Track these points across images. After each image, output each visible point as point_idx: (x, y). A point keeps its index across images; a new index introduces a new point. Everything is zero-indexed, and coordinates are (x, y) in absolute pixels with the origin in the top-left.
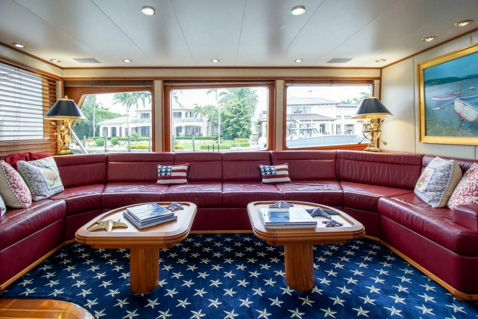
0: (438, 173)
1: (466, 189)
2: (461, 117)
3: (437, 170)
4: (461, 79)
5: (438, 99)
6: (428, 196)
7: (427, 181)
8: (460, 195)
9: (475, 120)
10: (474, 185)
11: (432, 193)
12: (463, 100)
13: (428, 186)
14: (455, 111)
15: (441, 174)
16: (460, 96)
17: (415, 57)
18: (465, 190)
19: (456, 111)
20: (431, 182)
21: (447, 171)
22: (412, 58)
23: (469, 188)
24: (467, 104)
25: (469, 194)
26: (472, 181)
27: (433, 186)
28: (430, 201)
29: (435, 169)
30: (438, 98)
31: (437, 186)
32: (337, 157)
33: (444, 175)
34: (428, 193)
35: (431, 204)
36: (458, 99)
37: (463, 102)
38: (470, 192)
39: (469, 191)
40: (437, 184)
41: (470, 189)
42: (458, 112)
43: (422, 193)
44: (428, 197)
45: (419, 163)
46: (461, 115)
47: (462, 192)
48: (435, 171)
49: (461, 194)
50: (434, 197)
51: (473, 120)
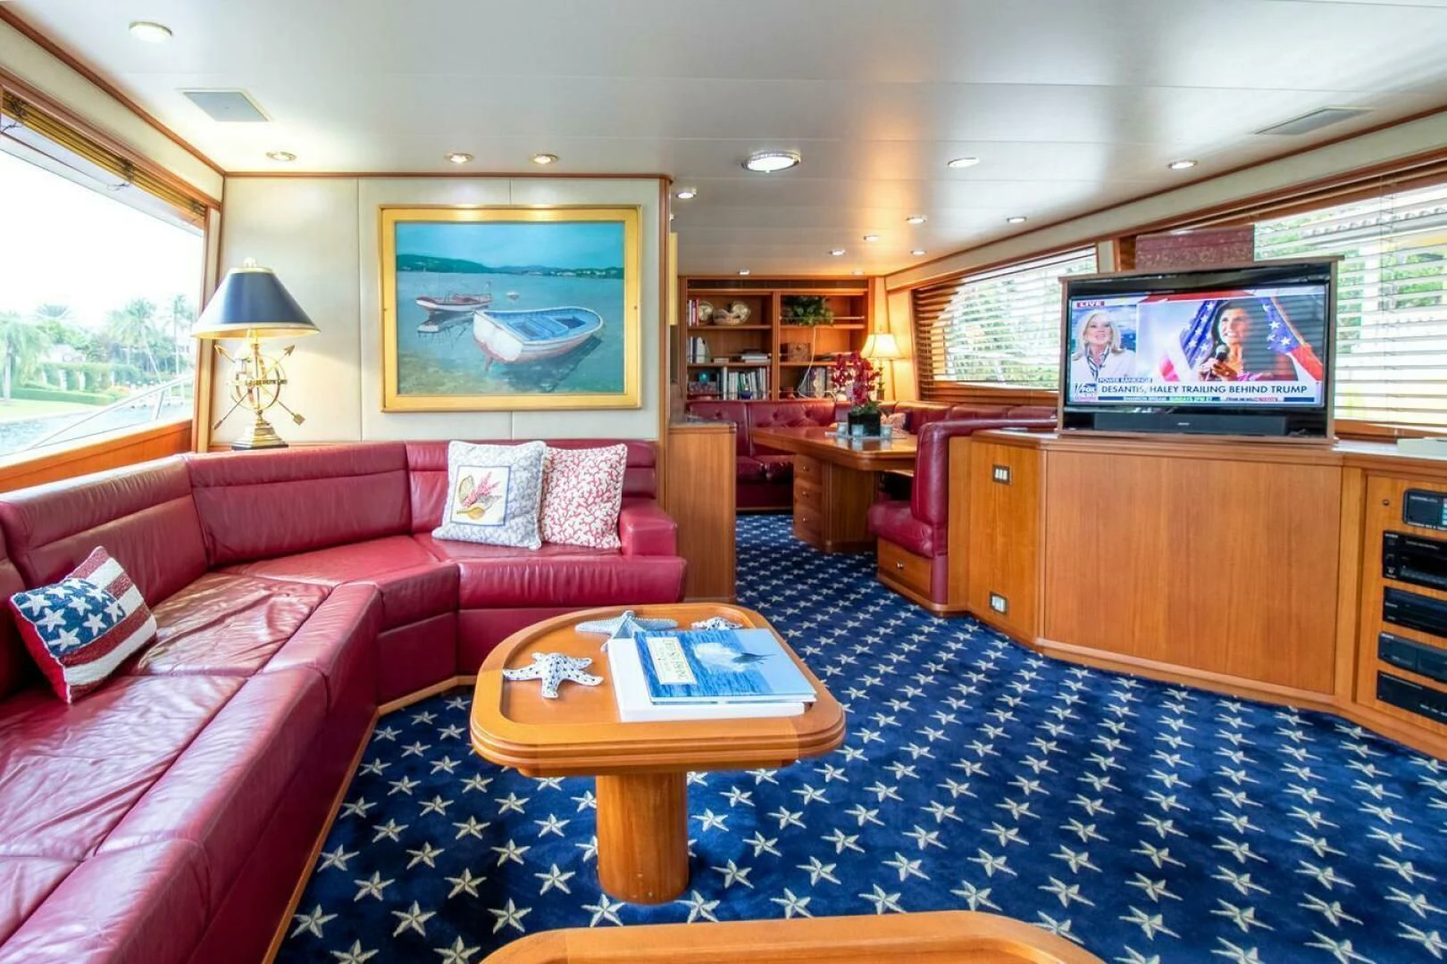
0: (518, 474)
1: (590, 492)
2: (489, 352)
3: (513, 469)
4: (490, 271)
5: (434, 306)
6: (515, 528)
7: (498, 497)
8: (577, 507)
9: (517, 360)
10: (604, 482)
11: (519, 520)
12: (495, 315)
13: (506, 507)
14: (474, 336)
15: (526, 475)
16: (486, 307)
17: (363, 182)
18: (586, 495)
19: (478, 338)
20: (511, 497)
21: (535, 467)
22: (354, 181)
23: (594, 490)
24: (501, 326)
25: (598, 500)
26: (597, 476)
27: (518, 505)
28: (522, 541)
29: (510, 467)
30: (433, 302)
31: (524, 503)
32: (195, 483)
33: (532, 477)
34: (513, 522)
35: (526, 543)
36: (482, 312)
37: (493, 320)
38: (598, 496)
39: (594, 495)
40: (523, 498)
41: (598, 492)
42: (482, 341)
43: (499, 526)
44: (516, 532)
45: (400, 464)
46: (490, 348)
47: (582, 501)
48: (510, 471)
49: (579, 505)
50: (526, 527)
51: (513, 359)
